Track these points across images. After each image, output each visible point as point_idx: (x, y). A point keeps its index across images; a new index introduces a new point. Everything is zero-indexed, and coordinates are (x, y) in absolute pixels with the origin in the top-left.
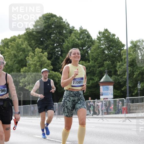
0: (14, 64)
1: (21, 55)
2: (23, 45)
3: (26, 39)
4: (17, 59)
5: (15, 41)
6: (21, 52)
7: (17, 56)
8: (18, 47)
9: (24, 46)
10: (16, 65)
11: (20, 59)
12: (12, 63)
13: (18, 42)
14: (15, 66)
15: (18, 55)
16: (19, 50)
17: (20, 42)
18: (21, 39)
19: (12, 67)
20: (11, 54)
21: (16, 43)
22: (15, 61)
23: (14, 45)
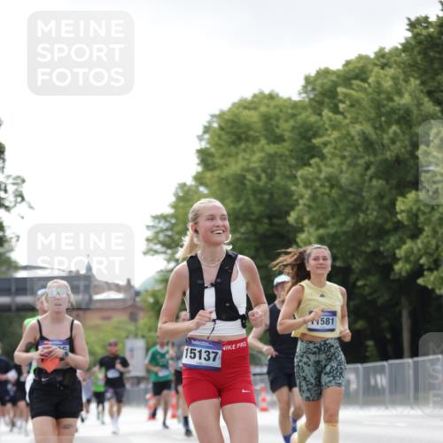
0: (367, 178)
1: (393, 141)
2: (400, 93)
3: (410, 68)
4: (379, 157)
5: (364, 80)
6: (394, 128)
7: (377, 147)
8: (378, 106)
9: (406, 100)
10: (374, 182)
11: (388, 155)
12: (357, 177)
13: (378, 83)
14: (371, 187)
15: (382, 138)
16: (383, 119)
17: (388, 84)
18: (391, 71)
19: (359, 193)
20: (353, 139)
21: (370, 90)
22: (367, 167)
23: (362, 95)
